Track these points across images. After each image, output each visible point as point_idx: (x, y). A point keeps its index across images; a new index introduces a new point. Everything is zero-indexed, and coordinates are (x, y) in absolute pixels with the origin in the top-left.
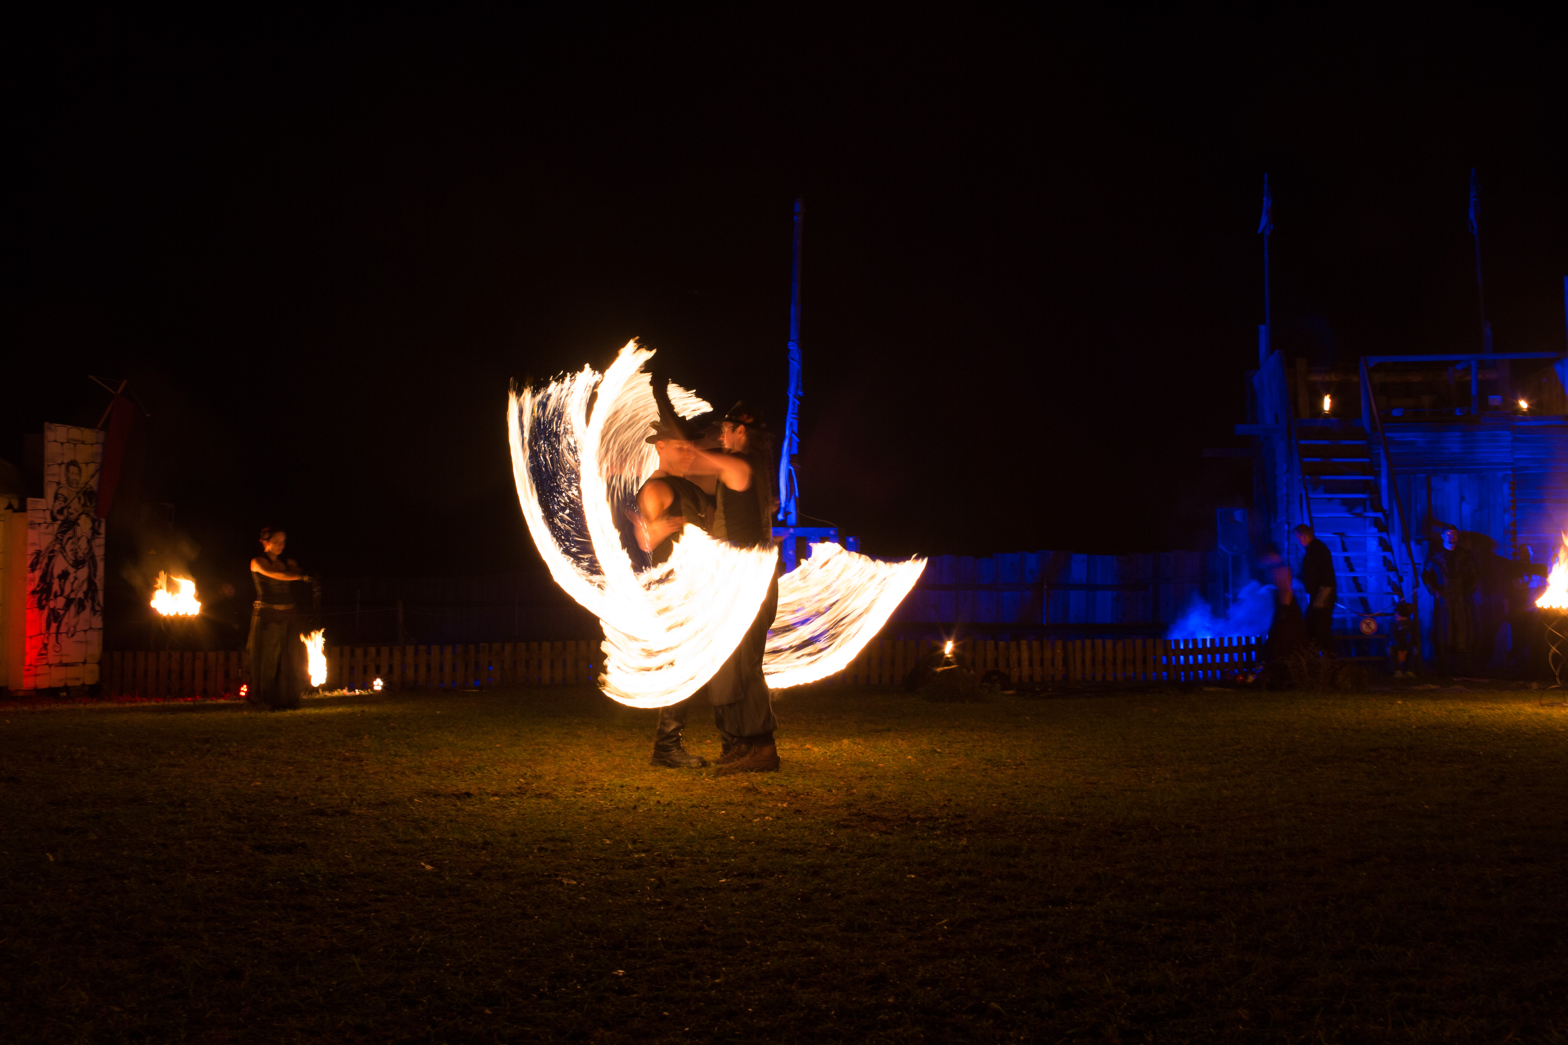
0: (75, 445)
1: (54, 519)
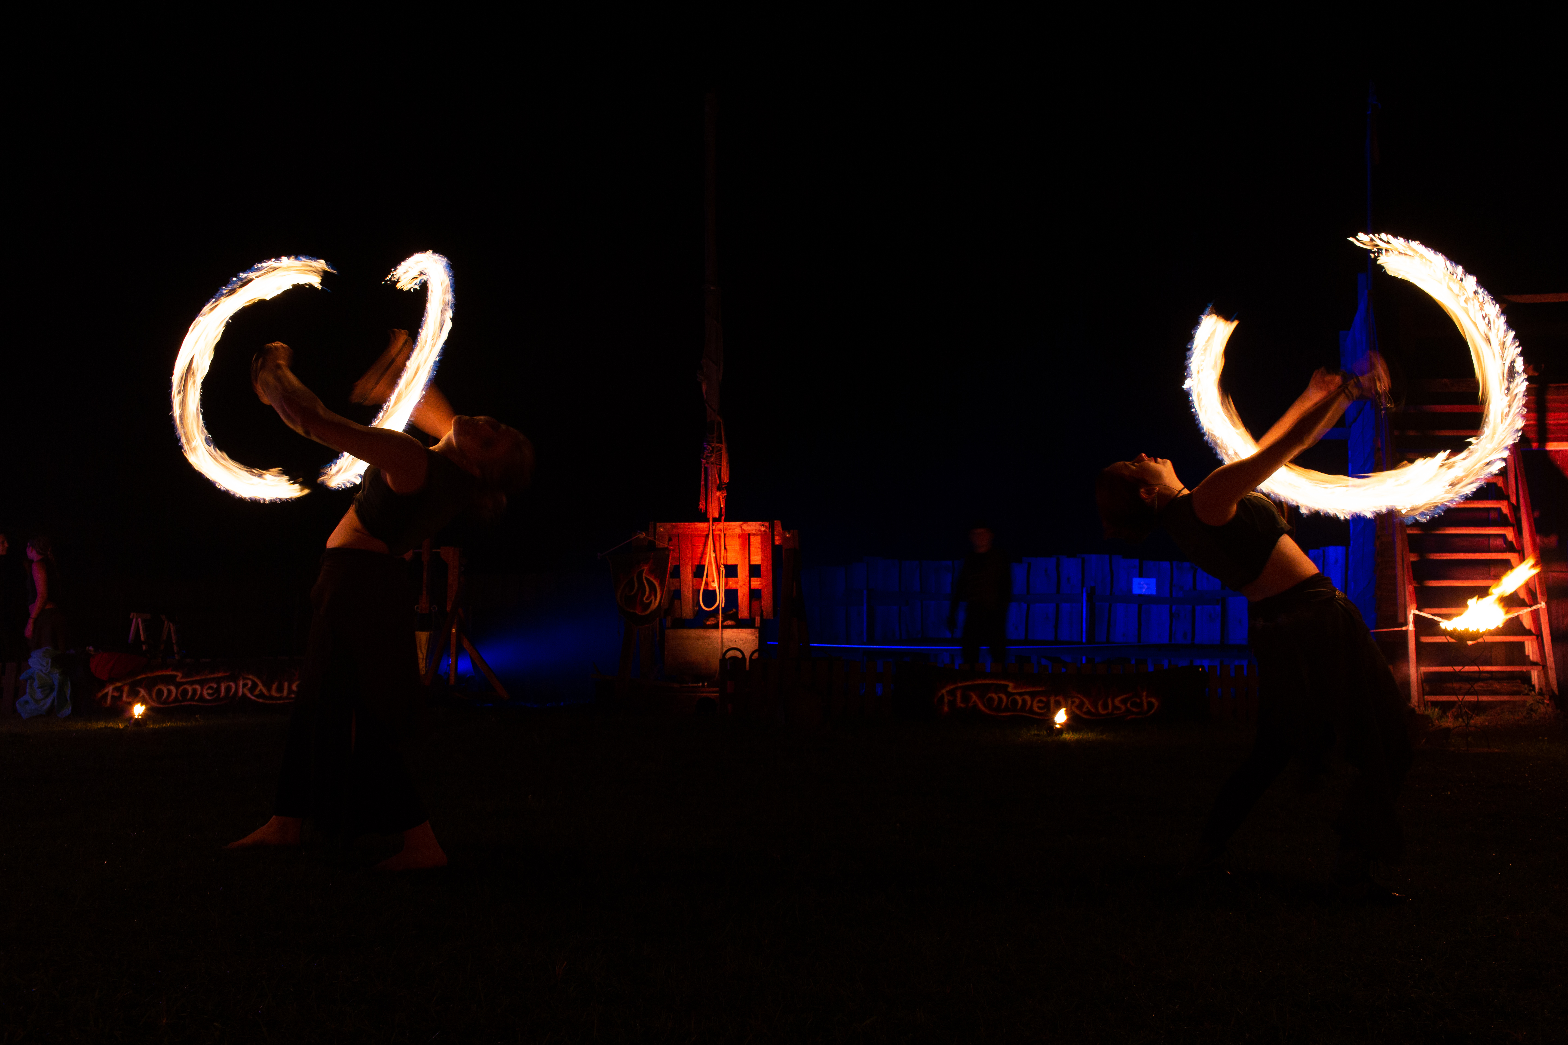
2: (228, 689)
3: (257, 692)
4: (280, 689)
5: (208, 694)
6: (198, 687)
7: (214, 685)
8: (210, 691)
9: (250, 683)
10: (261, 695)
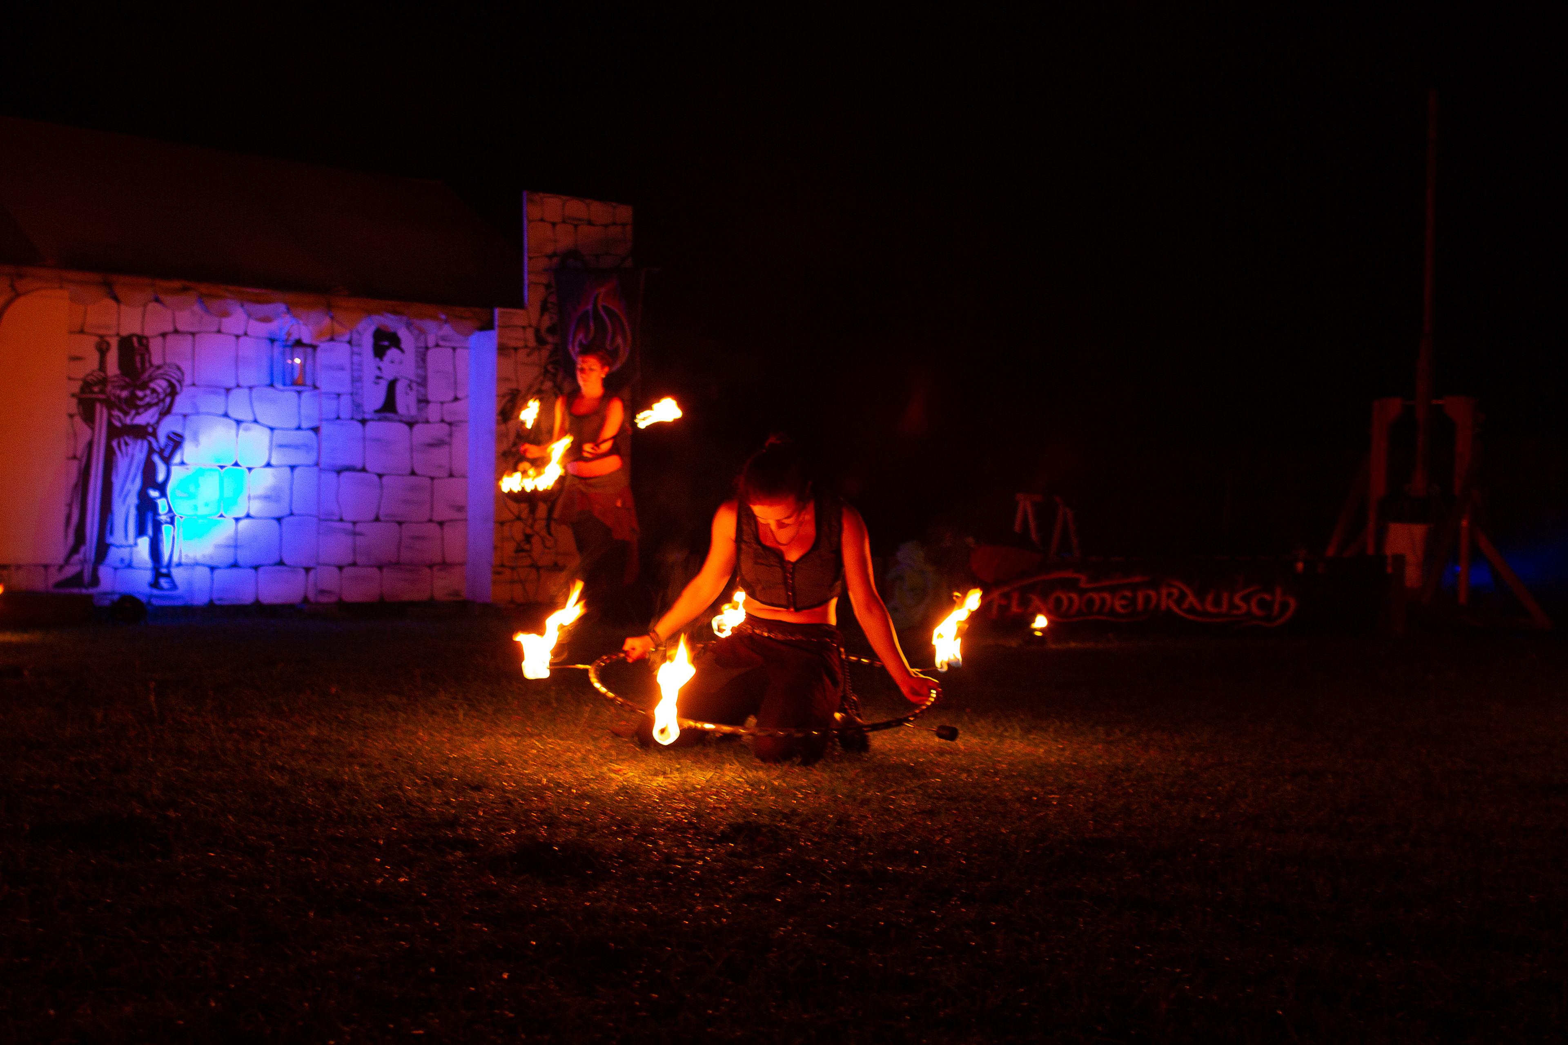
0: (576, 226)
1: (541, 341)
2: (1147, 599)
3: (1185, 606)
4: (1217, 603)
5: (1122, 606)
6: (1107, 596)
7: (1128, 594)
8: (1123, 602)
9: (1175, 591)
10: (1191, 610)
